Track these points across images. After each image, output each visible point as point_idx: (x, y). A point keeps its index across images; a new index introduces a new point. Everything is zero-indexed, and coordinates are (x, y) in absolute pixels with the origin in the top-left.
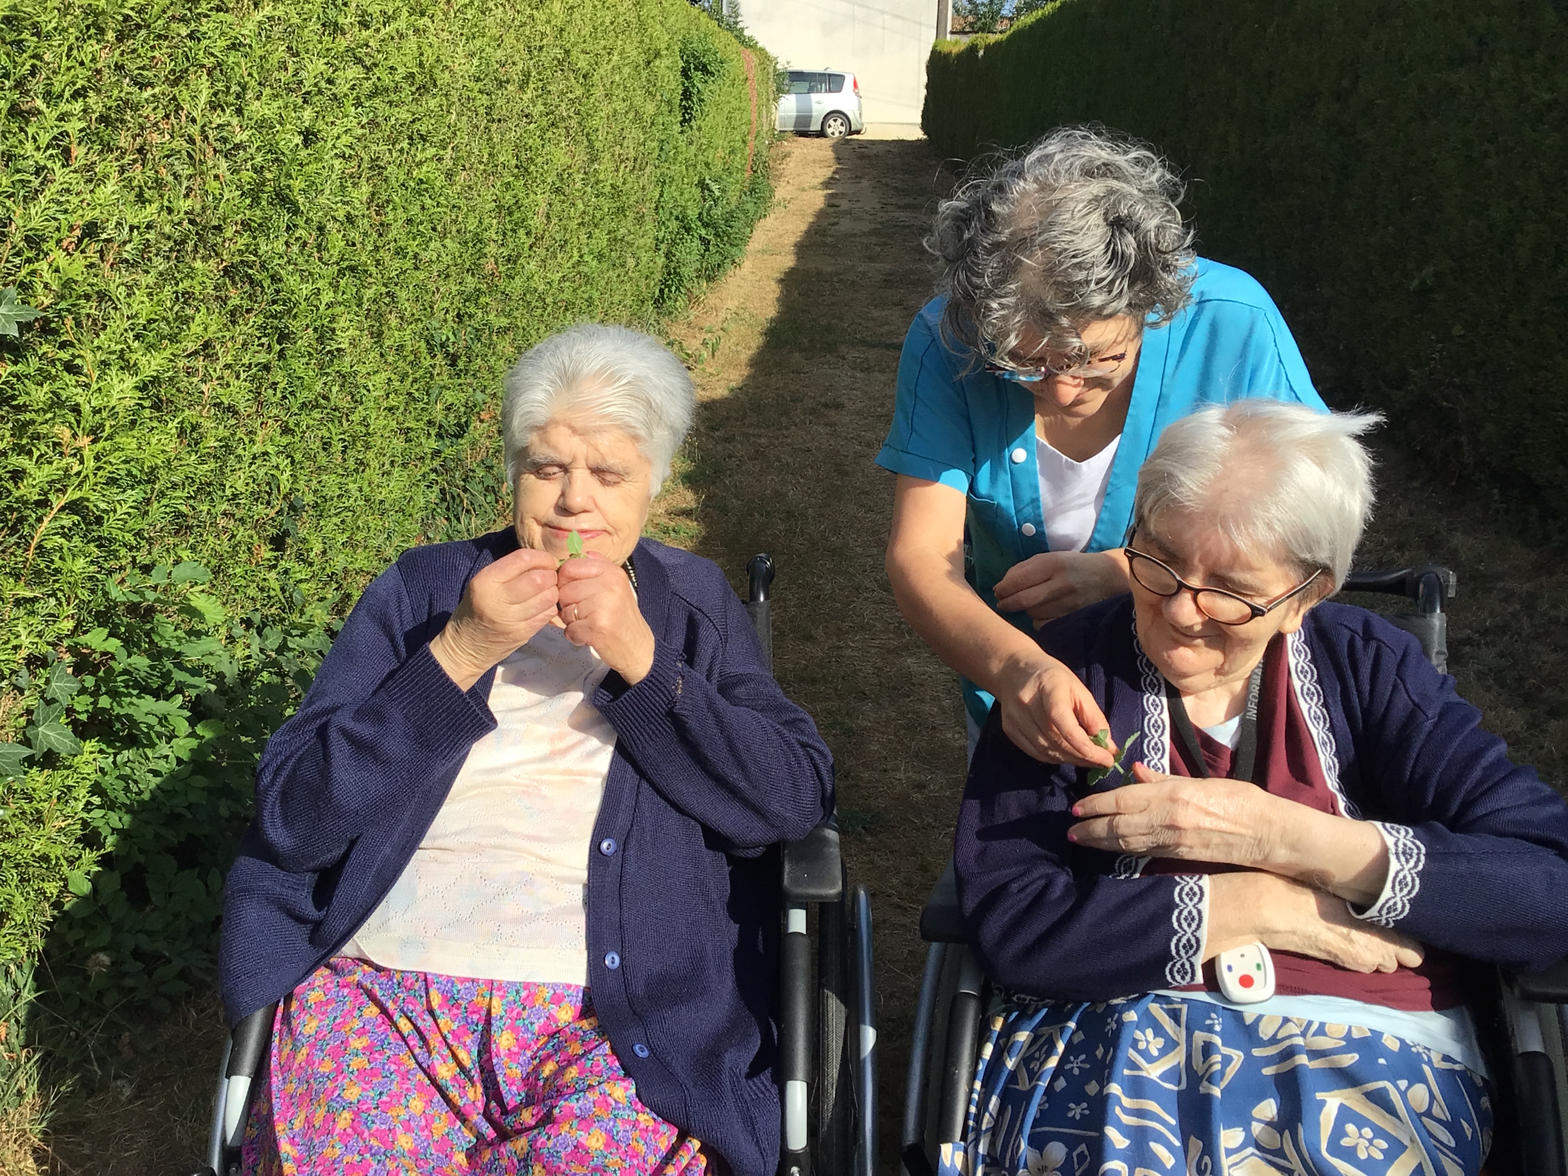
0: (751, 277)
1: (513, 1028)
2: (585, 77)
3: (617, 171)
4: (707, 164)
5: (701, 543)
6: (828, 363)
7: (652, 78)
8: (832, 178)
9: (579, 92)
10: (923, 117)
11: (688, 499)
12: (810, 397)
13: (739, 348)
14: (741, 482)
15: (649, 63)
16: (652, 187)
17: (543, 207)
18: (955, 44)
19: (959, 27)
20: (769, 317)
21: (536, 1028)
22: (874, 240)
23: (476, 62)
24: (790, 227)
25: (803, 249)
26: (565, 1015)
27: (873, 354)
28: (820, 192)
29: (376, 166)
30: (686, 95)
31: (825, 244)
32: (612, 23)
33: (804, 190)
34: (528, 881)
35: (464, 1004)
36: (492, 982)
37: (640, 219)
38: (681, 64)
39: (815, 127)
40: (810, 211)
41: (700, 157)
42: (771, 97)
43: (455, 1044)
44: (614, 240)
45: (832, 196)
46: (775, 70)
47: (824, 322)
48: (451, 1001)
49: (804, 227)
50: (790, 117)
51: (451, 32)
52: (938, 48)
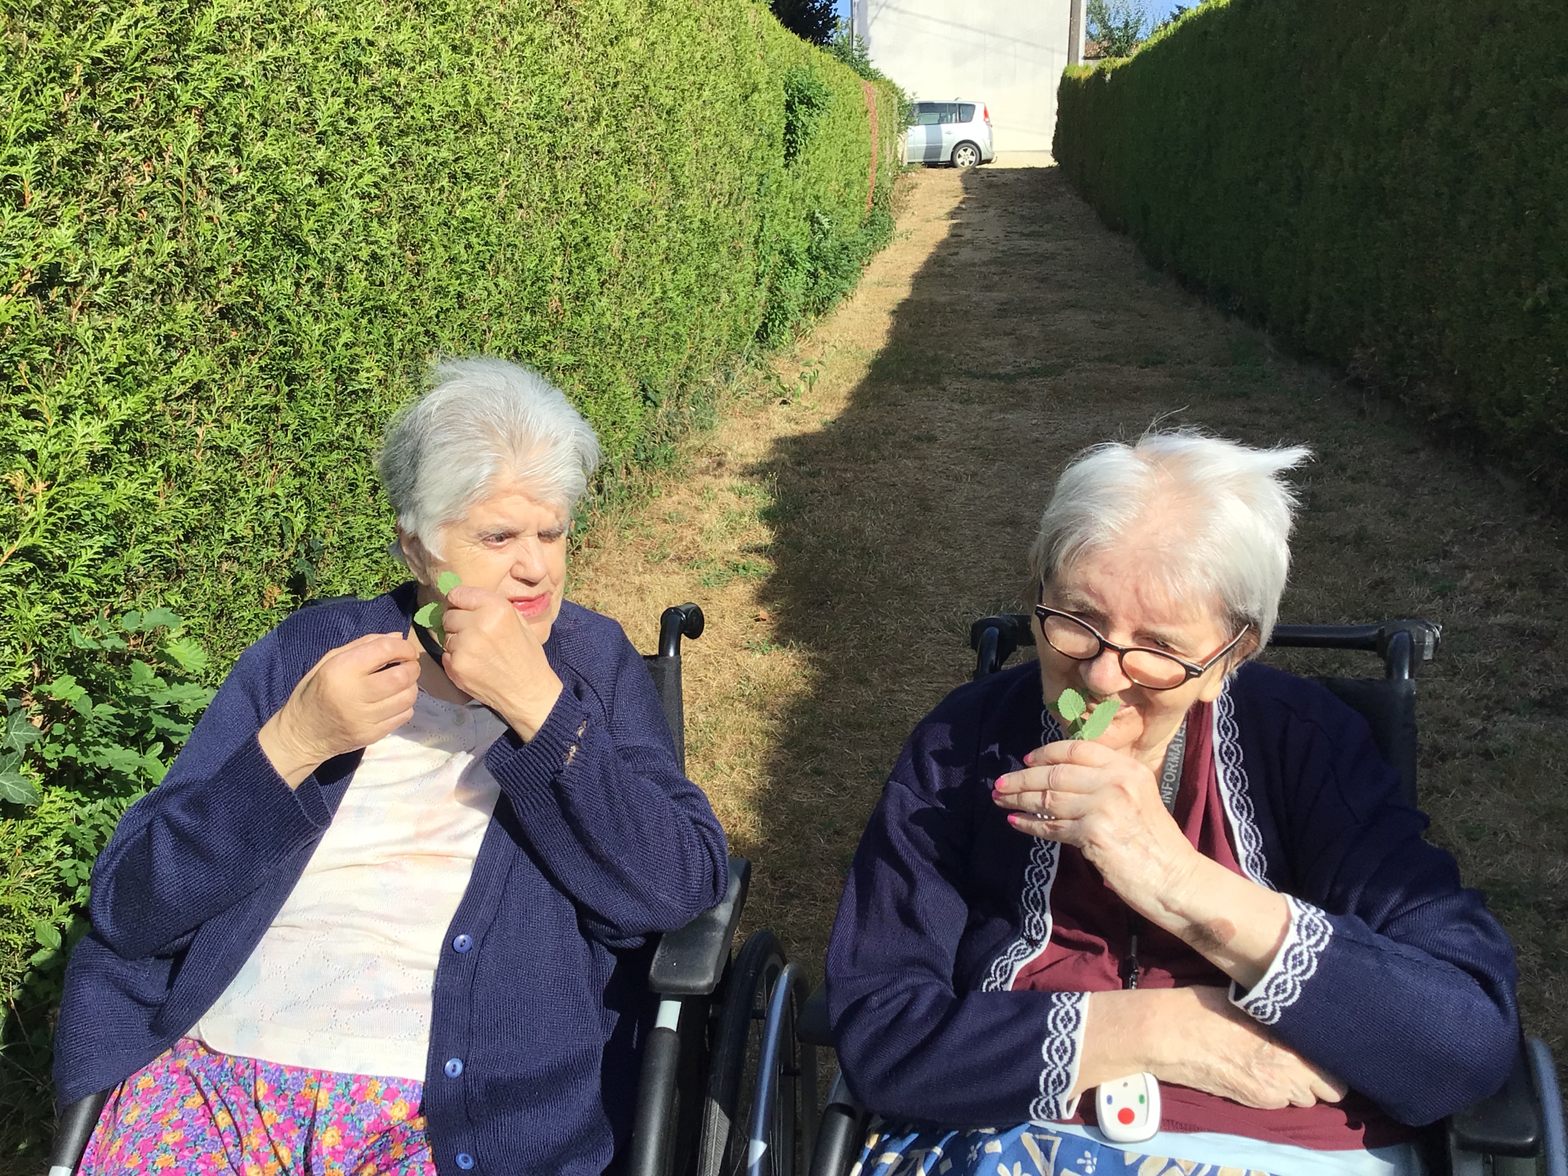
0: (863, 309)
1: (339, 1124)
2: (668, 113)
3: (709, 206)
4: (817, 198)
5: (769, 581)
6: (928, 395)
7: (750, 113)
8: (958, 208)
9: (661, 127)
10: (1053, 143)
11: (765, 536)
12: (904, 430)
13: (841, 381)
14: (819, 518)
15: (747, 97)
16: (750, 222)
17: (617, 244)
18: (1085, 69)
19: (1093, 53)
20: (875, 349)
21: (364, 1125)
22: (993, 269)
23: (535, 99)
24: (909, 258)
25: (920, 280)
26: (399, 1112)
27: (977, 385)
28: (944, 222)
29: (411, 206)
30: (790, 128)
31: (942, 275)
32: (703, 58)
33: (928, 221)
34: (371, 963)
35: (290, 1094)
36: (321, 1073)
37: (736, 254)
38: (785, 97)
39: (945, 157)
40: (933, 242)
41: (809, 190)
42: (896, 129)
43: (277, 1140)
44: (703, 276)
45: (956, 226)
46: (900, 101)
47: (930, 354)
48: (277, 1092)
49: (923, 258)
50: (918, 149)
51: (505, 70)
52: (1068, 74)
